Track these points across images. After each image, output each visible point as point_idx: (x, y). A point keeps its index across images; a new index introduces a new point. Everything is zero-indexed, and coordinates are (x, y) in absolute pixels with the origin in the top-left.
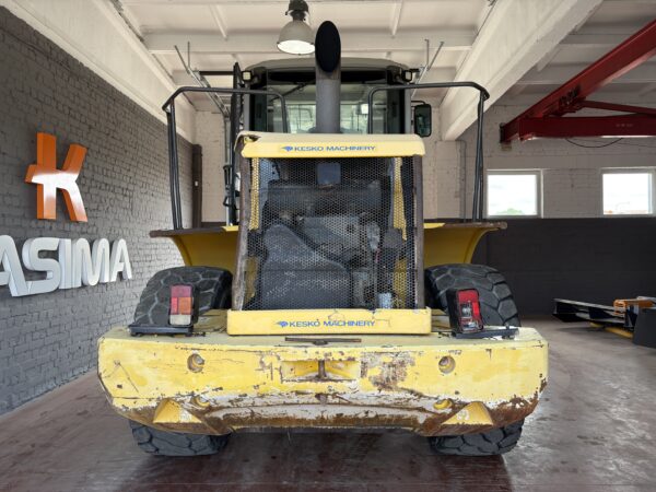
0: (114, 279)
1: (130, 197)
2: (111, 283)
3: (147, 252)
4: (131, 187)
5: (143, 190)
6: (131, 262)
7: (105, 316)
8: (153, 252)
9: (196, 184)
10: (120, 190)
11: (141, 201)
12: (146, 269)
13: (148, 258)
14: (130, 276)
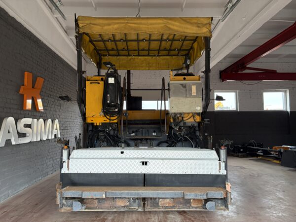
0: (53, 137)
6: (60, 130)
7: (49, 154)
8: (69, 125)
10: (56, 98)
12: (65, 133)
13: (66, 128)
14: (59, 136)
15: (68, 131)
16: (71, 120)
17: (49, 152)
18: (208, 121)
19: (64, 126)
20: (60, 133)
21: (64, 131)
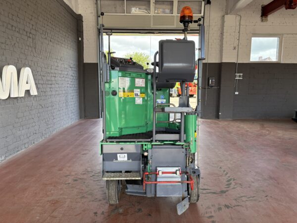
0: (22, 95)
1: (33, 39)
2: (20, 98)
3: (49, 78)
4: (33, 32)
5: (43, 36)
6: (36, 84)
7: (17, 120)
8: (53, 78)
9: (80, 39)
10: (25, 33)
11: (42, 43)
12: (48, 90)
13: (50, 83)
14: (36, 93)
15: (53, 86)
16: (56, 71)
17: (17, 118)
18: (240, 76)
19: (44, 78)
20: (37, 88)
21: (45, 86)
